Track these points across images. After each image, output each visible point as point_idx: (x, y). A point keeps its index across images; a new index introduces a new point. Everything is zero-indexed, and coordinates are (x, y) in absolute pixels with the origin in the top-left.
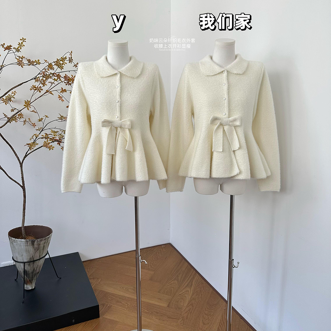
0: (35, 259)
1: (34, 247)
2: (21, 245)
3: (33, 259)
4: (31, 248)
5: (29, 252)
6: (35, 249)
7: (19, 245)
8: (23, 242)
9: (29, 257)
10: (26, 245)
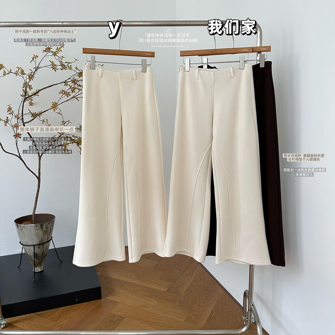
0: (44, 242)
1: (42, 230)
2: (31, 230)
3: (43, 242)
4: (40, 232)
5: (39, 236)
6: (43, 232)
7: (30, 230)
8: (33, 226)
9: (39, 241)
10: (36, 229)
